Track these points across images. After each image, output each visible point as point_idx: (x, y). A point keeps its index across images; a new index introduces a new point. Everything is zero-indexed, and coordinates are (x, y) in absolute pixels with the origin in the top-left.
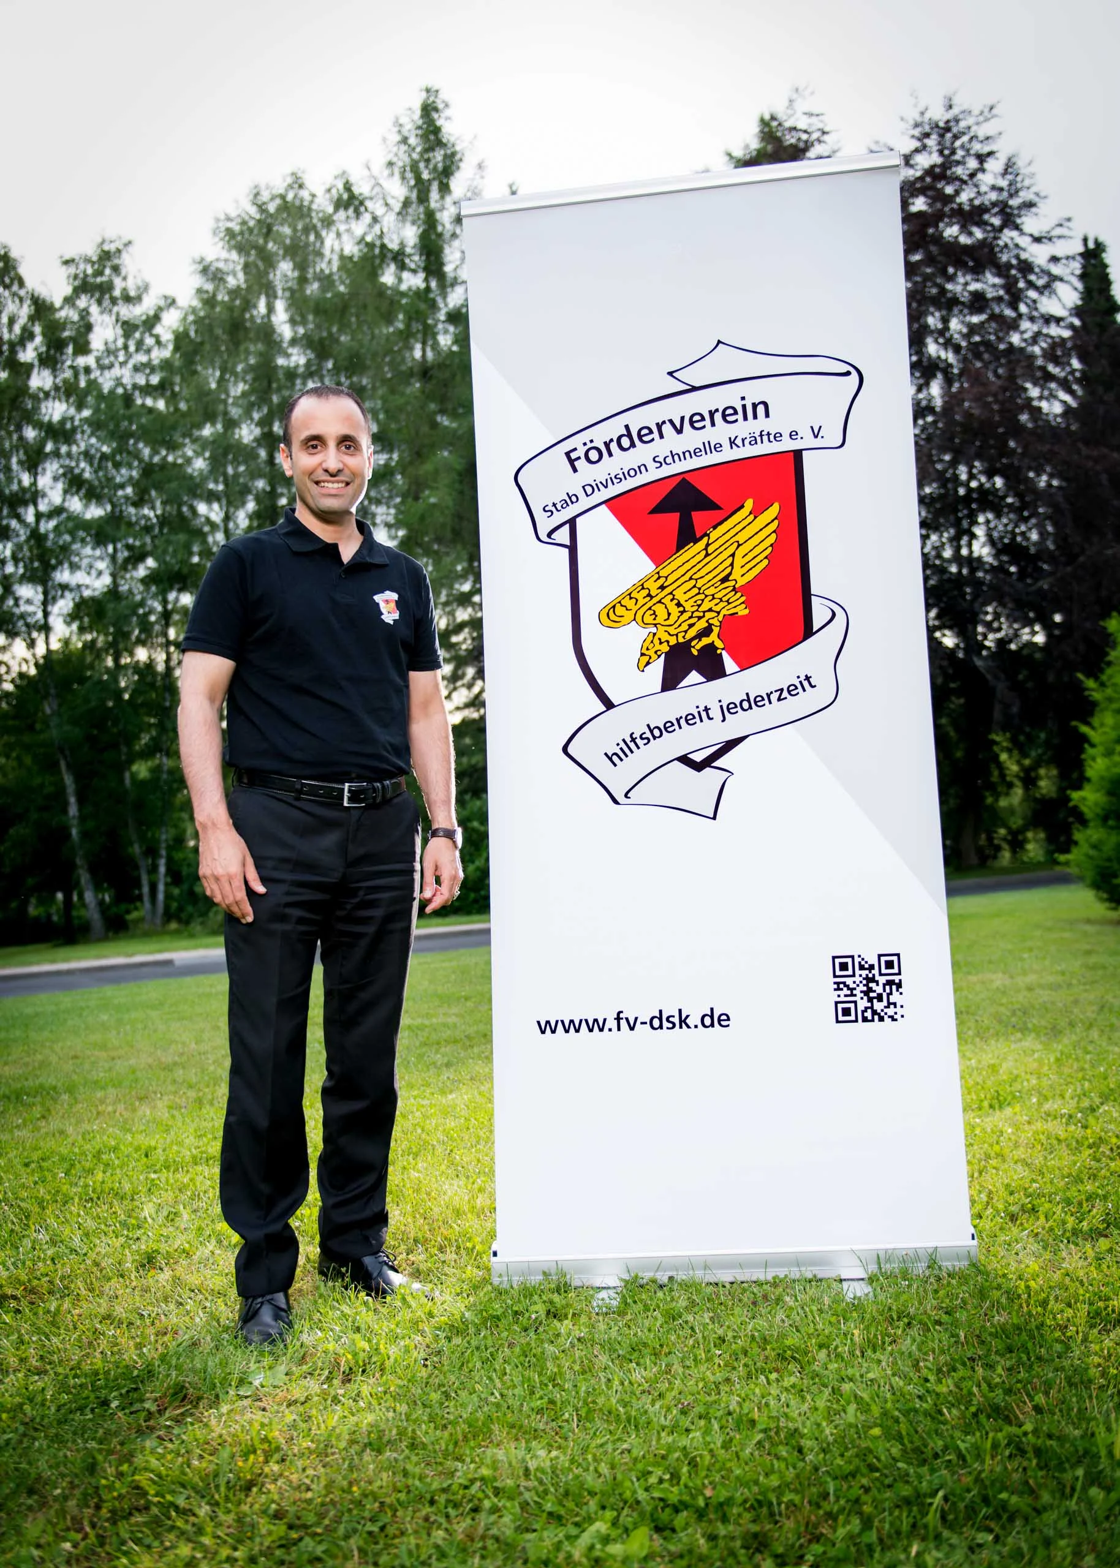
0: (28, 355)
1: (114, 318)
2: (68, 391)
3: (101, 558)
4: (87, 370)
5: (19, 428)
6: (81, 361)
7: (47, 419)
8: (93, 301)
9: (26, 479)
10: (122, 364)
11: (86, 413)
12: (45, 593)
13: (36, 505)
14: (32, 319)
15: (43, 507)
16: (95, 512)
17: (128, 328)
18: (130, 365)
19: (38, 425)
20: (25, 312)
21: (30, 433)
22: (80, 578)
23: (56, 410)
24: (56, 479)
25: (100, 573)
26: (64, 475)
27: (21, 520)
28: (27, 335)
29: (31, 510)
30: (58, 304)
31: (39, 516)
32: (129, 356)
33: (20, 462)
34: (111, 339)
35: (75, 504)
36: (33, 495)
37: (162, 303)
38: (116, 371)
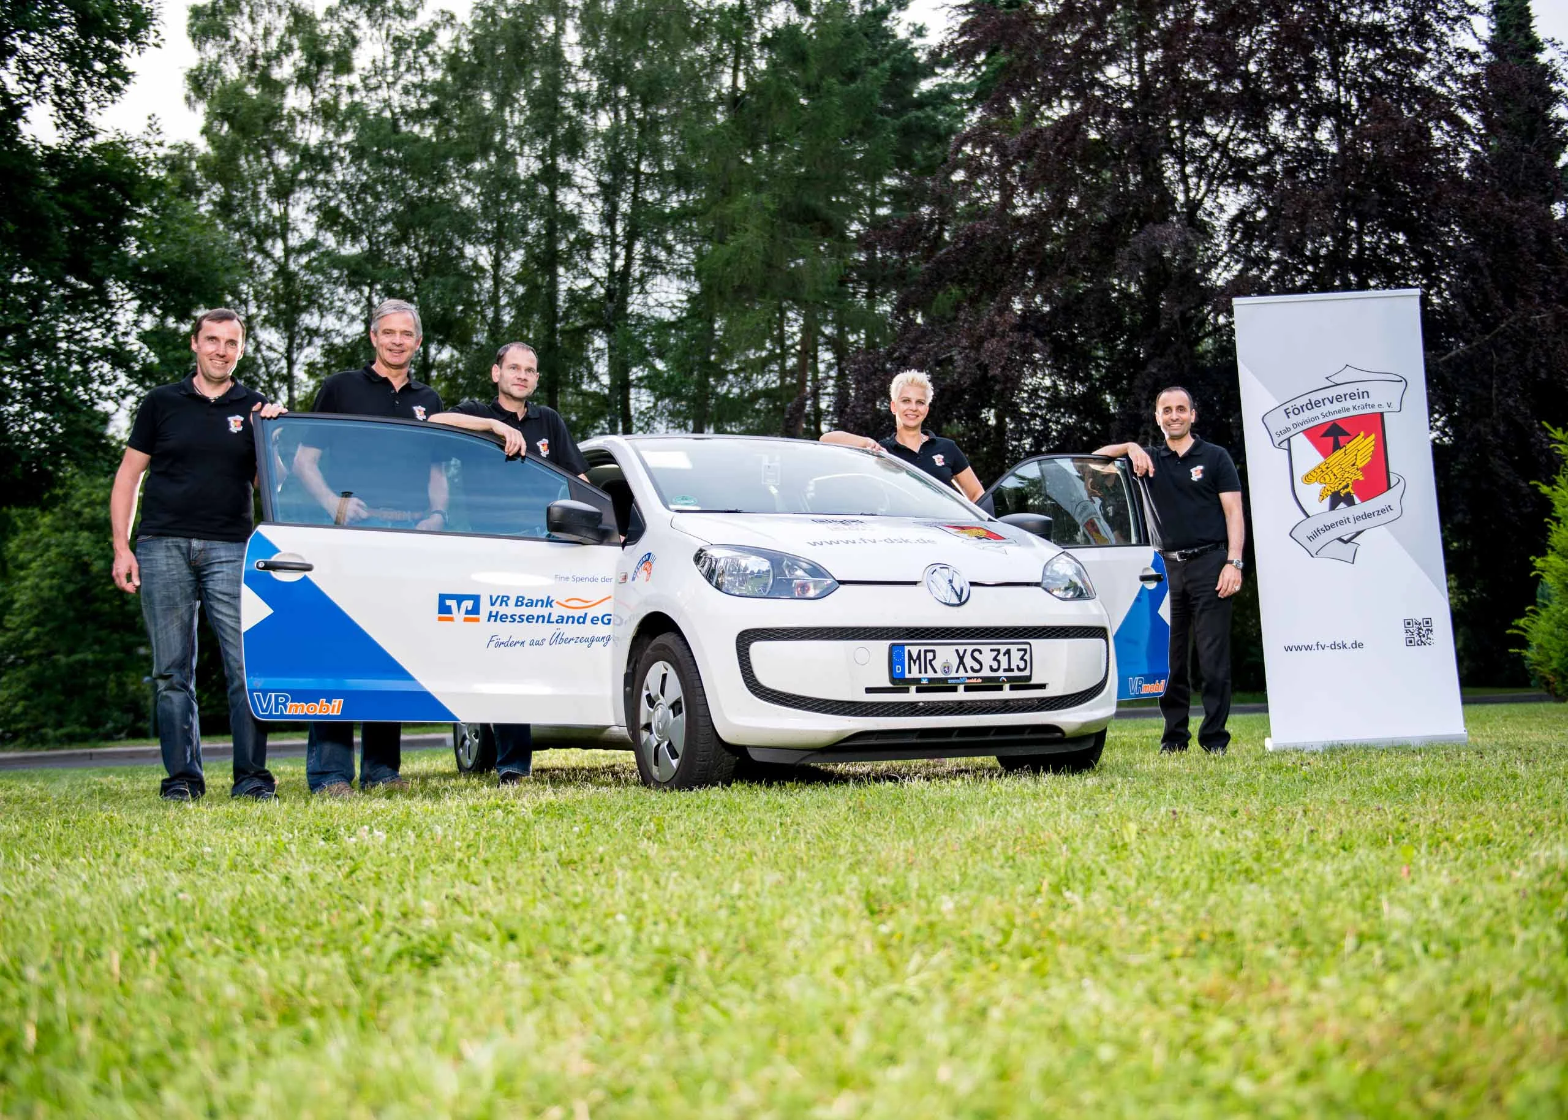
0: (283, 71)
1: (384, 33)
2: (327, 113)
3: (356, 303)
4: (351, 90)
5: (270, 154)
6: (344, 80)
7: (303, 142)
8: (362, 13)
9: (277, 209)
10: (390, 85)
11: (349, 137)
12: (291, 339)
13: (285, 239)
14: (290, 31)
15: (294, 241)
16: (350, 250)
17: (400, 45)
18: (399, 87)
19: (292, 149)
20: (282, 23)
21: (282, 159)
22: (330, 322)
23: (312, 134)
24: (309, 210)
25: (353, 319)
26: (319, 206)
27: (268, 255)
28: (286, 48)
29: (280, 244)
30: (320, 15)
31: (288, 251)
32: (397, 79)
33: (269, 192)
34: (379, 55)
35: (329, 240)
36: (284, 227)
37: (438, 19)
38: (383, 93)
